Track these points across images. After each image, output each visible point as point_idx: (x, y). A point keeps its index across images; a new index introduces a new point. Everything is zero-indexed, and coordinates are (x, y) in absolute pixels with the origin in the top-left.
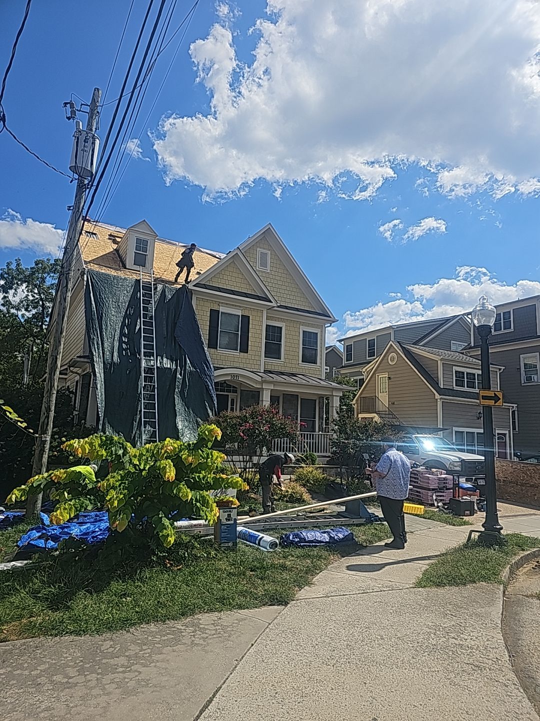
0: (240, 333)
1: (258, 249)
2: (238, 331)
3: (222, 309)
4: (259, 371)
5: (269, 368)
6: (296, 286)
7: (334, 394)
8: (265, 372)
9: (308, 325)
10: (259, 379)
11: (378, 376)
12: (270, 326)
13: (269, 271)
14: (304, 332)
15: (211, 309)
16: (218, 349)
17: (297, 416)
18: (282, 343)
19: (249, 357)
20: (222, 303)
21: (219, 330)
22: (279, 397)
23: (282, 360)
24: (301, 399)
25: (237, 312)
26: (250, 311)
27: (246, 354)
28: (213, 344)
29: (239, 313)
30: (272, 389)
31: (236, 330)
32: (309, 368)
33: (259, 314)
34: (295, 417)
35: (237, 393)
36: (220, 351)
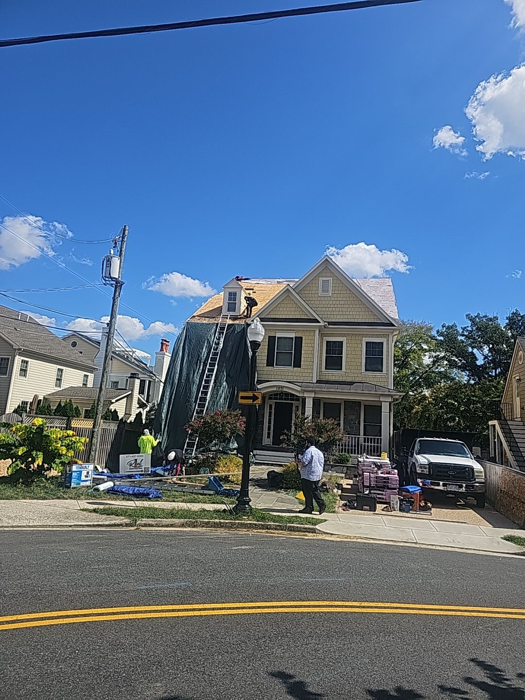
0: (293, 352)
1: (320, 279)
2: (292, 350)
3: (278, 335)
4: (311, 382)
5: (324, 378)
6: (360, 302)
7: (381, 400)
8: (318, 382)
9: (372, 336)
10: (299, 389)
11: (515, 378)
12: (331, 342)
13: (330, 295)
14: (367, 343)
15: (269, 336)
16: (275, 366)
17: (360, 421)
18: (343, 356)
19: (302, 370)
20: (278, 330)
21: (276, 351)
22: (340, 404)
23: (343, 371)
24: (365, 405)
25: (291, 335)
26: (303, 333)
27: (299, 369)
28: (270, 363)
29: (293, 335)
30: (314, 397)
31: (291, 349)
32: (374, 376)
33: (312, 334)
34: (357, 422)
35: (299, 401)
36: (276, 368)
